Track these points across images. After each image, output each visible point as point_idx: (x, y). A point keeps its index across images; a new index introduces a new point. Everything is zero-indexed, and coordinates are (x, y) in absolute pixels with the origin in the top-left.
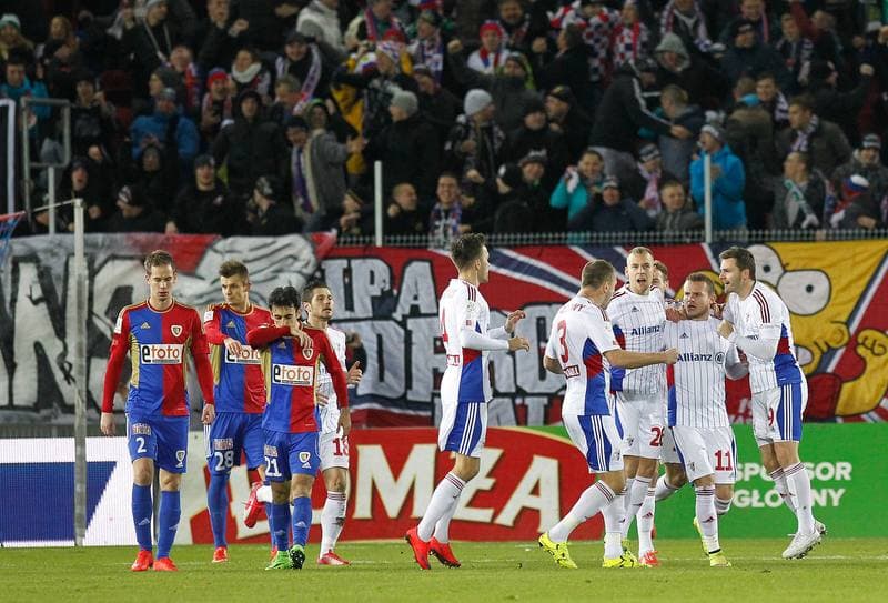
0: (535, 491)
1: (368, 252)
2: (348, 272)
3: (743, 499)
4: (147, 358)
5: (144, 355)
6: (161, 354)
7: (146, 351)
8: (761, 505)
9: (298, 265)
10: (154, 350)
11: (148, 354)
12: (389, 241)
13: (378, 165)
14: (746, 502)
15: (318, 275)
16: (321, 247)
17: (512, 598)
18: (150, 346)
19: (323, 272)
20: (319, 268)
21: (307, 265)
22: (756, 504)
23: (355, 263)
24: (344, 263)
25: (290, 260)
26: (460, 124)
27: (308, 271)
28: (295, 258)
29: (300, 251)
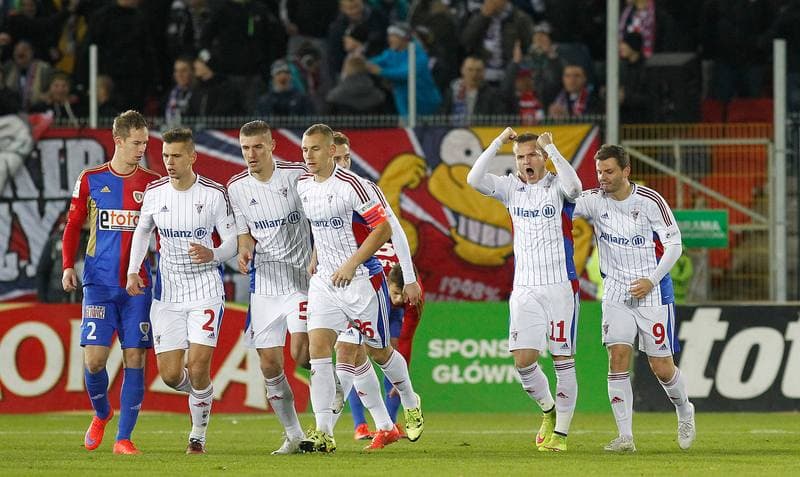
0: (243, 365)
1: (83, 133)
2: (63, 152)
3: (444, 374)
4: (105, 223)
5: (102, 220)
6: (121, 220)
7: (104, 217)
8: (460, 381)
9: (15, 145)
10: (113, 215)
11: (107, 220)
12: (103, 123)
13: (93, 51)
14: (446, 378)
15: (34, 155)
16: (37, 128)
17: (220, 468)
18: (109, 212)
19: (39, 152)
20: (35, 148)
21: (23, 145)
22: (456, 380)
23: (70, 144)
24: (59, 144)
25: (8, 141)
26: (178, 10)
27: (25, 150)
28: (12, 138)
29: (18, 131)
